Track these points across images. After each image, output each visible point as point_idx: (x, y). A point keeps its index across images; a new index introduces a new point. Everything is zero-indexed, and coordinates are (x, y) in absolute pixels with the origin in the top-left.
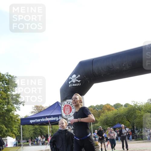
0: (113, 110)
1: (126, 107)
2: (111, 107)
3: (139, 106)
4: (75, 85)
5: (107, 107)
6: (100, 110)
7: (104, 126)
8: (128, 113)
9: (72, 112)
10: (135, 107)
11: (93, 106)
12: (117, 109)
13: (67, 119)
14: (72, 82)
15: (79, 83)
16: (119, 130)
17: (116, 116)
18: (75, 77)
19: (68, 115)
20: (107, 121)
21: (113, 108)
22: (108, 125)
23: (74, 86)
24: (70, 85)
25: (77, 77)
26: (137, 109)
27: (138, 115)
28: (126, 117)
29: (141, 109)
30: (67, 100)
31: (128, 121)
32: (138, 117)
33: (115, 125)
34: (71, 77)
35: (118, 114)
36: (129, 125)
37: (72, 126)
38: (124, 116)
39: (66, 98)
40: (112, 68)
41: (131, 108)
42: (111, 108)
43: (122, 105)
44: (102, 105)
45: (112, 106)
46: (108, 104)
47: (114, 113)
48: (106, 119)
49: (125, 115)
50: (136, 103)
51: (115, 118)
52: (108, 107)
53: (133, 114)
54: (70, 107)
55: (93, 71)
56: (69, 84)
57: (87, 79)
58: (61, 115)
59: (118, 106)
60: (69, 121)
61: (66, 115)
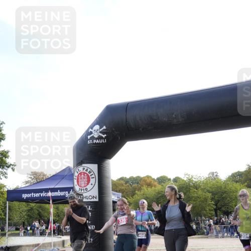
0: (155, 186)
1: (175, 182)
3: (196, 182)
4: (97, 141)
5: (146, 180)
6: (136, 185)
9: (90, 184)
10: (189, 184)
11: (126, 178)
12: (162, 185)
13: (82, 195)
14: (93, 136)
15: (104, 139)
17: (159, 196)
18: (98, 129)
19: (84, 188)
21: (156, 183)
23: (95, 143)
24: (89, 141)
25: (101, 130)
26: (192, 186)
27: (193, 195)
29: (198, 187)
30: (83, 165)
32: (193, 199)
34: (92, 129)
35: (163, 193)
37: (90, 207)
39: (81, 161)
40: (155, 120)
41: (182, 184)
42: (152, 182)
43: (170, 180)
44: (139, 177)
45: (154, 179)
46: (148, 177)
50: (191, 177)
52: (148, 181)
54: (88, 175)
55: (126, 121)
56: (88, 140)
57: (116, 133)
58: (73, 188)
59: (164, 180)
60: (85, 198)
61: (81, 188)
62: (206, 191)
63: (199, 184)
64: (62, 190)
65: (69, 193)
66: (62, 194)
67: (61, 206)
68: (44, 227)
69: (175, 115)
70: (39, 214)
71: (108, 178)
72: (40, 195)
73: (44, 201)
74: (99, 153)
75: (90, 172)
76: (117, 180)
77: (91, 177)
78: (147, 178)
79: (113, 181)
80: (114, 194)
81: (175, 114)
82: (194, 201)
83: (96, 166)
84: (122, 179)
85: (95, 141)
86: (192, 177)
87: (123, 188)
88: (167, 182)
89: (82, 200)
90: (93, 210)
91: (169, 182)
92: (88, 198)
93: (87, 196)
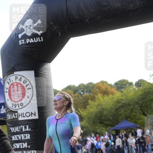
0: (113, 94)
1: (139, 86)
2: (109, 87)
4: (32, 41)
5: (100, 87)
6: (88, 94)
7: (97, 127)
8: (144, 98)
11: (74, 86)
12: (122, 92)
13: (17, 112)
14: (25, 34)
15: (40, 37)
16: (125, 132)
17: (119, 105)
20: (101, 117)
21: (114, 90)
22: (104, 123)
23: (29, 43)
24: (20, 42)
28: (140, 107)
30: (16, 73)
31: (144, 114)
33: (118, 123)
35: (124, 102)
37: (27, 127)
38: (136, 106)
39: (13, 68)
40: (106, 6)
41: (148, 88)
42: (109, 89)
43: (131, 84)
44: (91, 83)
45: (111, 85)
46: (103, 83)
47: (115, 100)
48: (100, 112)
49: (137, 103)
51: (117, 110)
52: (103, 88)
55: (68, 12)
56: (19, 39)
57: (55, 28)
58: (4, 104)
59: (124, 85)
60: (20, 116)
78: (101, 85)
83: (32, 73)
85: (28, 41)
88: (128, 86)
89: (18, 119)
90: (33, 130)
91: (131, 87)
92: (25, 116)
93: (23, 113)
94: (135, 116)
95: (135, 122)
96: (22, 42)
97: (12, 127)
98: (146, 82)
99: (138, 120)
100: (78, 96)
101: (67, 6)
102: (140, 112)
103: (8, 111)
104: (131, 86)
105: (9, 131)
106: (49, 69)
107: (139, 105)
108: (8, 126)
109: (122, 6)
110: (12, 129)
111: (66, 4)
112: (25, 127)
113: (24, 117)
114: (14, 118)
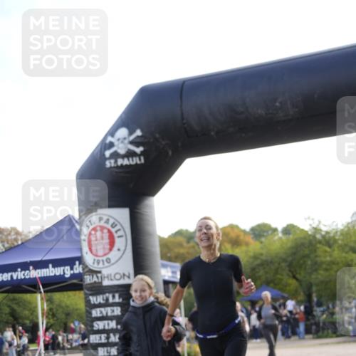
0: (247, 244)
1: (287, 234)
2: (242, 234)
3: (327, 233)
4: (126, 162)
5: (229, 233)
8: (294, 254)
9: (115, 248)
10: (314, 237)
11: (187, 231)
12: (261, 242)
13: (100, 272)
14: (116, 151)
15: (139, 156)
17: (256, 263)
18: (126, 136)
19: (104, 258)
21: (250, 239)
23: (122, 165)
24: (107, 162)
25: (132, 138)
26: (320, 242)
27: (323, 259)
28: (289, 266)
29: (331, 242)
31: (294, 277)
32: (324, 266)
34: (113, 136)
35: (264, 258)
36: (296, 291)
37: (117, 295)
38: (283, 264)
42: (242, 238)
43: (275, 230)
45: (244, 231)
46: (232, 227)
47: (251, 254)
49: (284, 260)
50: (317, 223)
51: (253, 269)
52: (233, 235)
53: (307, 256)
54: (110, 232)
55: (183, 119)
56: (106, 159)
57: (163, 143)
58: (80, 259)
59: (264, 232)
60: (106, 279)
61: (97, 258)
62: (347, 249)
63: (334, 237)
64: (57, 263)
65: (72, 269)
66: (58, 271)
67: (58, 296)
68: (25, 340)
69: (281, 103)
70: (13, 314)
71: (152, 234)
72: (12, 276)
73: (20, 287)
74: (131, 186)
75: (113, 226)
76: (170, 237)
77: (116, 235)
78: (230, 230)
79: (161, 240)
80: (164, 266)
81: (280, 100)
82: (326, 270)
83: (126, 211)
84: (179, 233)
85: (120, 162)
86: (320, 222)
87: (182, 251)
88: (271, 234)
89: (101, 283)
90: (124, 301)
91: (275, 235)
92: (113, 278)
93: (111, 275)
94: (281, 280)
95: (281, 290)
96: (110, 163)
97: (92, 295)
98: (299, 228)
99: (286, 286)
100: (193, 247)
101: (182, 110)
102: (288, 275)
103: (86, 270)
104: (276, 233)
105: (88, 302)
106: (152, 207)
107: (287, 264)
108: (85, 294)
109: (266, 114)
110: (93, 300)
111: (181, 106)
112: (114, 297)
113: (111, 280)
114: (95, 282)
